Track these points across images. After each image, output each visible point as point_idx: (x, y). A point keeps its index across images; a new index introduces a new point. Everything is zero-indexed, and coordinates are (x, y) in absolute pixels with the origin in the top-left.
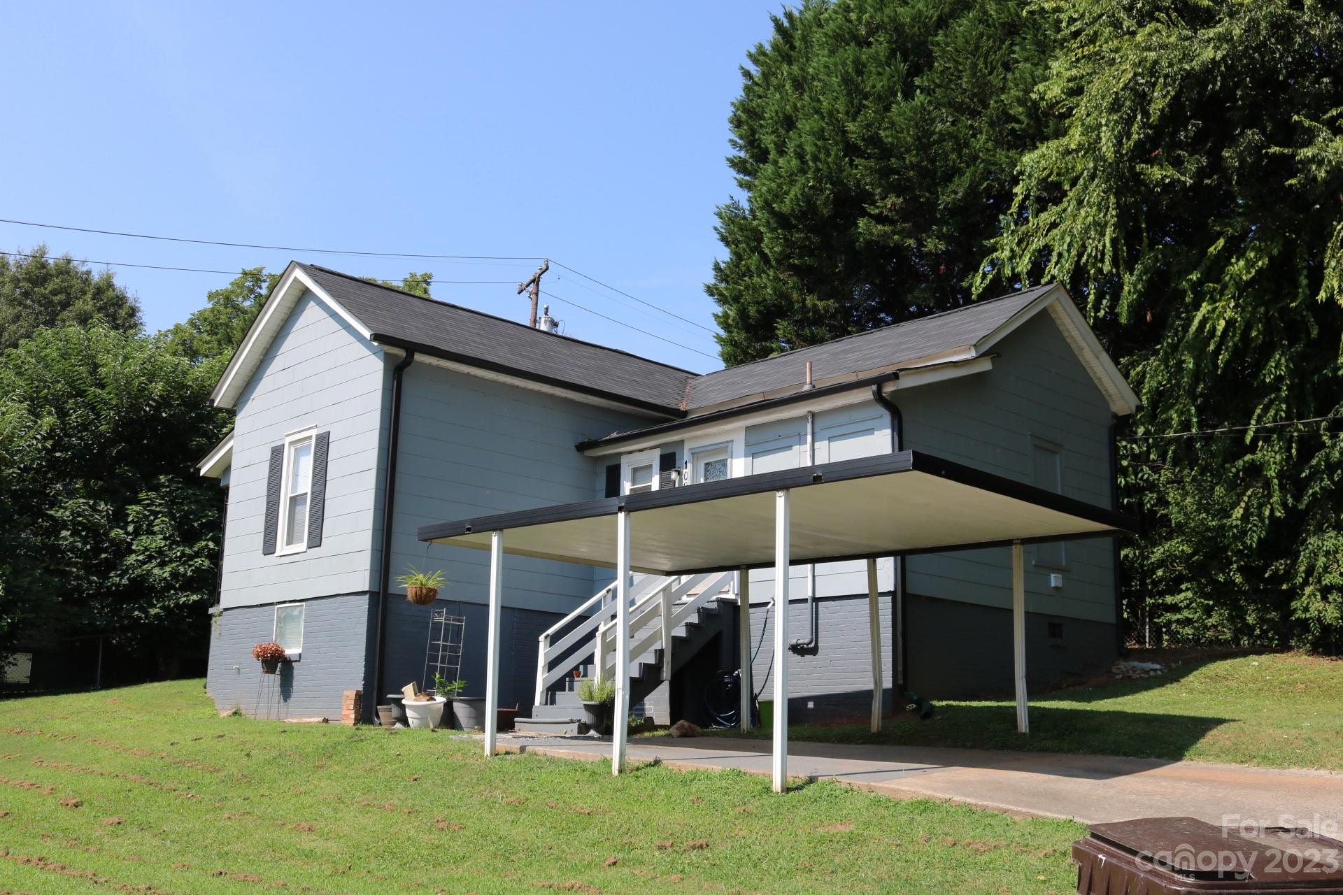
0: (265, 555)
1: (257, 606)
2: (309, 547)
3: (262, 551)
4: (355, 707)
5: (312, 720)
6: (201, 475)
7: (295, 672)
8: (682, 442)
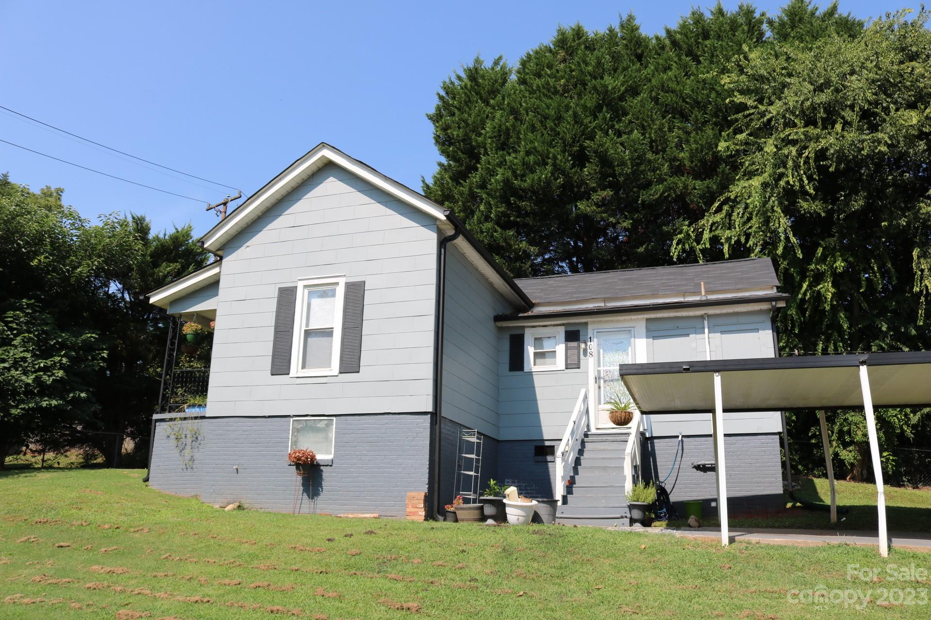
0: (272, 375)
1: (264, 417)
2: (341, 373)
3: (269, 372)
4: (425, 506)
5: (367, 515)
6: (150, 302)
7: (324, 475)
8: (586, 324)
